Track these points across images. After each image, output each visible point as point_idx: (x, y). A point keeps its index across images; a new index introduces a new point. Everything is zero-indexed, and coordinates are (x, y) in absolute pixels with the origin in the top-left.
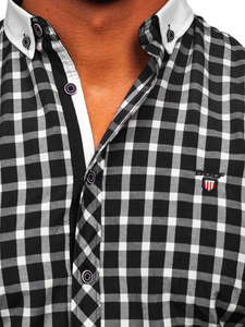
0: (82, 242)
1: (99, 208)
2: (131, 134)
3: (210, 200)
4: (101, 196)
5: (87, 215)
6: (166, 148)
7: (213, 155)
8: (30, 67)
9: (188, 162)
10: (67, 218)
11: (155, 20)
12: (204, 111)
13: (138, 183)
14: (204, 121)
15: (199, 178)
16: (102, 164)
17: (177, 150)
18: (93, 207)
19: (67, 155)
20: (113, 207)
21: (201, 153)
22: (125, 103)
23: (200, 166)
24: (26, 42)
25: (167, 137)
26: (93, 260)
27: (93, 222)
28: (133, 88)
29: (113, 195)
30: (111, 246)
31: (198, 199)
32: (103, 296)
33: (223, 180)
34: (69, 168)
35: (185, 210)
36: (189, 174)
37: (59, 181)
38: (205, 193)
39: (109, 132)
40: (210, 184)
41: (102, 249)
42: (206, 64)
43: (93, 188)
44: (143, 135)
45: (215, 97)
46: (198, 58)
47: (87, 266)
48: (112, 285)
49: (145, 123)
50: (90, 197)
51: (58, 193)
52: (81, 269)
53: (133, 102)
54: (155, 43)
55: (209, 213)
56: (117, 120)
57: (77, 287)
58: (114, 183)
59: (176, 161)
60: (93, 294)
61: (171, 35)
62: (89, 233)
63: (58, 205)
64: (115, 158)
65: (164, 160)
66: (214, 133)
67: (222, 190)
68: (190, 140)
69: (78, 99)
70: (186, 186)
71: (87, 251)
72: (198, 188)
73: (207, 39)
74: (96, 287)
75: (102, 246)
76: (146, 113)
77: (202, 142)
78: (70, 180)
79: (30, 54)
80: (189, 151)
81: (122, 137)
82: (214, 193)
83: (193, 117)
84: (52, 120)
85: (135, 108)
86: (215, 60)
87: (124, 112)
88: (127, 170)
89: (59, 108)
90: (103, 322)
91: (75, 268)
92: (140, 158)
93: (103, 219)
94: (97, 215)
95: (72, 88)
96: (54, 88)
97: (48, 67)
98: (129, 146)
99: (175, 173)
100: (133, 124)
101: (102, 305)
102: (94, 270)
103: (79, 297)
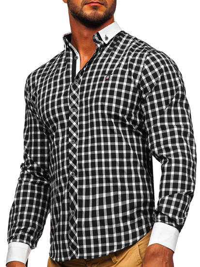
0: (72, 99)
1: (78, 90)
2: (91, 68)
3: (107, 81)
4: (79, 86)
5: (75, 92)
6: (99, 70)
7: (111, 69)
12: (113, 58)
14: (112, 61)
15: (105, 76)
16: (81, 78)
17: (102, 70)
18: (76, 90)
19: (71, 76)
20: (82, 89)
21: (108, 69)
23: (106, 73)
26: (76, 105)
27: (76, 94)
29: (82, 86)
31: (104, 82)
32: (78, 115)
33: (112, 75)
34: (71, 80)
36: (103, 75)
40: (108, 77)
41: (79, 101)
43: (77, 84)
45: (119, 54)
47: (74, 107)
49: (95, 64)
50: (76, 87)
52: (72, 107)
57: (71, 113)
59: (101, 73)
60: (76, 115)
61: (106, 38)
62: (74, 97)
66: (114, 63)
67: (111, 78)
71: (74, 102)
72: (105, 79)
73: (124, 39)
74: (77, 112)
77: (109, 66)
78: (71, 83)
80: (105, 70)
86: (125, 45)
88: (87, 78)
89: (71, 63)
90: (78, 123)
91: (70, 107)
93: (79, 93)
94: (77, 92)
95: (77, 57)
96: (71, 58)
97: (71, 52)
98: (89, 71)
99: (99, 76)
100: (92, 65)
101: (78, 118)
102: (76, 108)
103: (72, 116)
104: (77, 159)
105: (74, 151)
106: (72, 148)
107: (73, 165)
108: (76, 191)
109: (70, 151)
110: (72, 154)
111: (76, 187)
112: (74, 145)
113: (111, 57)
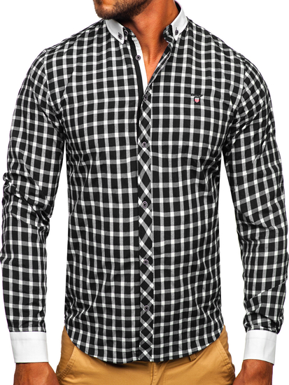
0: (142, 128)
1: (150, 111)
2: (162, 79)
3: (197, 107)
4: (151, 105)
5: (145, 114)
6: (178, 84)
7: (198, 87)
9: (188, 90)
10: (136, 115)
12: (194, 67)
13: (166, 100)
14: (194, 72)
15: (193, 97)
16: (151, 92)
17: (183, 85)
18: (147, 111)
19: (136, 87)
20: (156, 111)
21: (193, 86)
22: (159, 64)
23: (193, 92)
24: (120, 36)
25: (178, 79)
26: (147, 137)
27: (147, 118)
28: (162, 57)
29: (156, 105)
30: (155, 130)
31: (192, 106)
32: (151, 153)
33: (203, 98)
34: (137, 93)
35: (187, 112)
36: (188, 96)
37: (132, 99)
38: (195, 104)
39: (153, 77)
40: (197, 100)
41: (151, 131)
42: (194, 45)
43: (147, 102)
44: (167, 79)
45: (198, 61)
46: (190, 42)
47: (144, 140)
48: (155, 149)
49: (168, 74)
50: (145, 106)
51: (132, 104)
52: (142, 142)
53: (162, 64)
54: (170, 36)
55: (197, 112)
56: (156, 72)
57: (140, 149)
58: (156, 100)
59: (182, 90)
60: (147, 152)
61: (177, 32)
62: (145, 123)
63: (132, 109)
64: (156, 89)
65: (177, 90)
66: (199, 77)
67: (202, 102)
68: (188, 80)
69: (141, 63)
70: (187, 101)
71: (144, 132)
72: (192, 102)
73: (195, 32)
74: (148, 149)
75: (151, 129)
76: (168, 69)
77: (193, 81)
78: (137, 98)
80: (188, 86)
81: (158, 80)
82: (199, 103)
83: (189, 70)
84: (130, 71)
85: (163, 66)
86: (198, 43)
87: (159, 68)
88: (161, 94)
89: (133, 66)
90: (152, 166)
91: (139, 141)
92: (167, 89)
93: (152, 116)
94: (149, 114)
95: (139, 57)
96: (131, 57)
97: (129, 47)
98: (162, 84)
99: (182, 95)
100: (163, 74)
101: (151, 158)
102: (147, 142)
103: (141, 153)
104: (152, 239)
105: (148, 221)
106: (144, 216)
107: (146, 249)
109: (141, 221)
110: (145, 226)
112: (147, 211)
113: (189, 65)
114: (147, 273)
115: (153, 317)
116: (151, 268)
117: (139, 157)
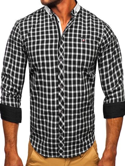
0: (60, 52)
1: (64, 45)
2: (69, 31)
3: (84, 43)
4: (64, 42)
5: (61, 46)
6: (75, 33)
7: (84, 34)
8: (51, 18)
9: (80, 36)
10: (57, 47)
11: (73, 10)
12: (82, 26)
13: (70, 40)
14: (82, 28)
15: (82, 39)
16: (64, 36)
17: (77, 34)
18: (62, 45)
19: (58, 34)
20: (66, 45)
21: (82, 34)
22: (68, 25)
23: (82, 37)
24: (50, 13)
25: (75, 31)
26: (62, 56)
27: (62, 48)
28: (69, 22)
29: (66, 42)
30: (66, 53)
31: (82, 43)
32: (64, 64)
33: (86, 39)
34: (58, 36)
35: (79, 46)
36: (80, 38)
37: (56, 39)
38: (83, 42)
39: (65, 30)
40: (84, 40)
41: (64, 54)
43: (62, 41)
44: (71, 31)
45: (84, 23)
46: (81, 16)
47: (61, 58)
48: (66, 62)
49: (71, 29)
50: (62, 43)
51: (56, 41)
52: (60, 58)
53: (69, 25)
55: (84, 46)
56: (66, 28)
57: (59, 62)
58: (66, 40)
59: (77, 36)
60: (62, 64)
61: (76, 12)
62: (61, 50)
63: (56, 44)
64: (66, 35)
65: (75, 36)
66: (84, 30)
67: (86, 41)
68: (80, 32)
69: (60, 24)
70: (79, 41)
71: (61, 54)
72: (82, 41)
73: (83, 12)
74: (63, 62)
76: (72, 27)
77: (82, 32)
78: (58, 39)
79: (51, 15)
80: (80, 34)
81: (67, 31)
82: (84, 42)
83: (80, 28)
84: (55, 27)
85: (70, 26)
86: (84, 16)
87: (67, 27)
88: (68, 37)
89: (56, 25)
90: (64, 71)
91: (59, 58)
92: (71, 35)
93: (64, 47)
94: (63, 46)
95: (59, 22)
96: (55, 22)
97: (54, 18)
98: (69, 33)
99: (77, 38)
100: (69, 29)
101: (64, 67)
102: (62, 59)
103: (60, 64)
105: (62, 94)
106: (61, 92)
107: (61, 105)
108: (64, 124)
109: (59, 94)
110: (61, 96)
111: (64, 122)
112: (62, 90)
113: (80, 25)
114: (62, 117)
115: (64, 138)
116: (64, 115)
117: (59, 66)
